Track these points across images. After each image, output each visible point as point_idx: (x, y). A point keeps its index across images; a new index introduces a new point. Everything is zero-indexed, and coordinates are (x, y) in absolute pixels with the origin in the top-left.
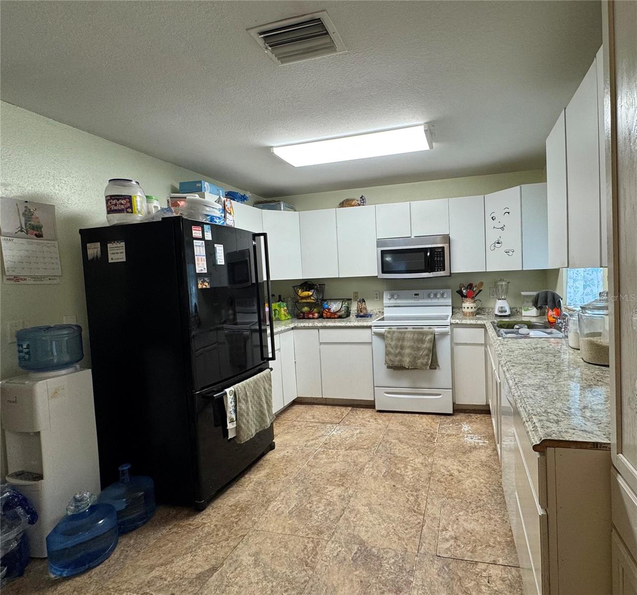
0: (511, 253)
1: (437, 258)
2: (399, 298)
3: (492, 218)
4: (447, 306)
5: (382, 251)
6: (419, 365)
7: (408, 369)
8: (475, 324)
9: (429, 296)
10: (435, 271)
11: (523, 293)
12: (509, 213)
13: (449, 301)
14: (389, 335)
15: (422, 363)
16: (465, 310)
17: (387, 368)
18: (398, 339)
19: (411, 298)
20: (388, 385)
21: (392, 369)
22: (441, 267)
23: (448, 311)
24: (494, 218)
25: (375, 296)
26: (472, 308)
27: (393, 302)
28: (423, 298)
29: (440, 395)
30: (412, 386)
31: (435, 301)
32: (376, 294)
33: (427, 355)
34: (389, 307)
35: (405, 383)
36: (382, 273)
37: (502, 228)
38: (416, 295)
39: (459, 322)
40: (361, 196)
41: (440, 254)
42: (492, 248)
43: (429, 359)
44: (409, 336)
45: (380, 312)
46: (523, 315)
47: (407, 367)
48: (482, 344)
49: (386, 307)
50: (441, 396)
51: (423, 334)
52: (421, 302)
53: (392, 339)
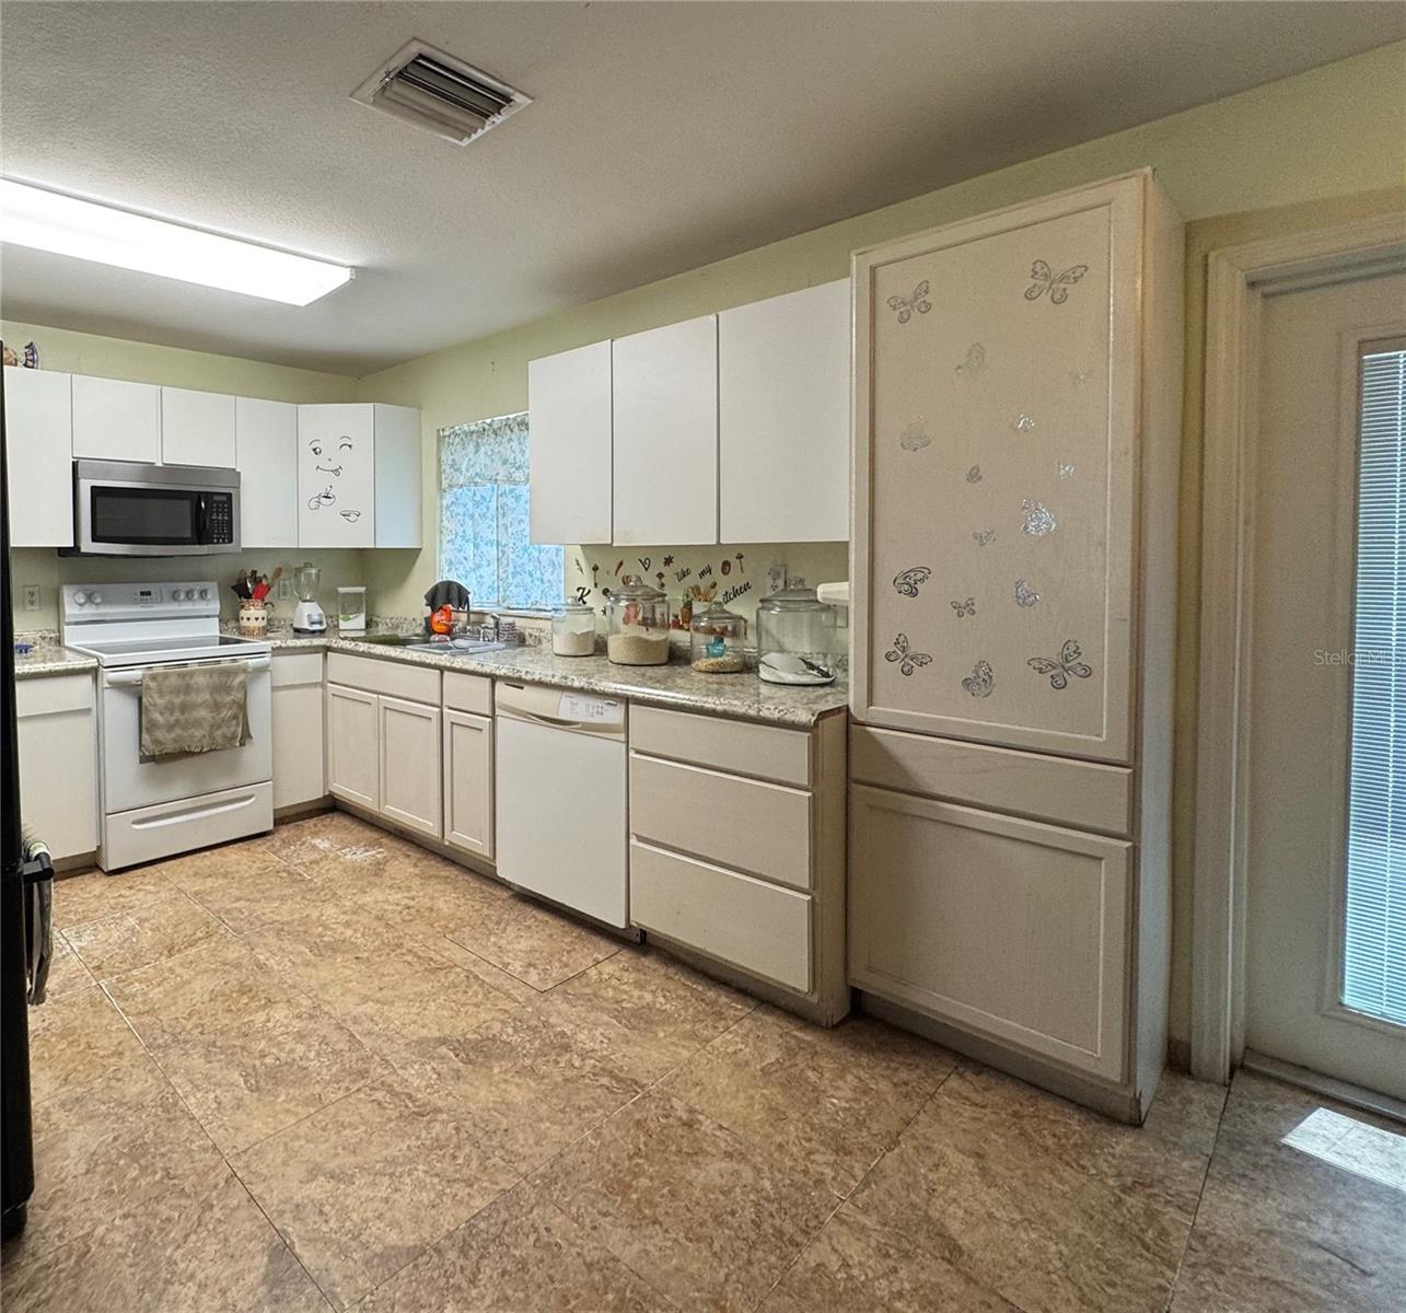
0: (352, 518)
1: (218, 515)
2: (106, 601)
3: (314, 450)
4: (208, 617)
5: (92, 488)
6: (220, 740)
7: (201, 753)
8: (309, 647)
9: (174, 596)
10: (213, 543)
11: (342, 590)
12: (350, 446)
13: (214, 606)
14: (153, 684)
15: (224, 736)
16: (253, 624)
17: (141, 762)
18: (176, 691)
19: (135, 602)
20: (143, 803)
21: (153, 764)
22: (225, 534)
23: (212, 628)
24: (318, 450)
25: (28, 598)
26: (257, 619)
27: (90, 611)
28: (162, 602)
29: (251, 797)
30: (194, 792)
31: (187, 607)
32: (32, 594)
33: (235, 717)
34: (77, 623)
35: (180, 788)
36: (93, 540)
37: (336, 472)
38: (142, 593)
39: (284, 645)
40: (27, 344)
41: (223, 508)
42: (313, 504)
43: (238, 724)
44: (201, 680)
45: (44, 638)
46: (341, 627)
47: (197, 750)
48: (315, 685)
49: (69, 624)
50: (253, 799)
51: (228, 673)
52: (157, 609)
53: (161, 693)
